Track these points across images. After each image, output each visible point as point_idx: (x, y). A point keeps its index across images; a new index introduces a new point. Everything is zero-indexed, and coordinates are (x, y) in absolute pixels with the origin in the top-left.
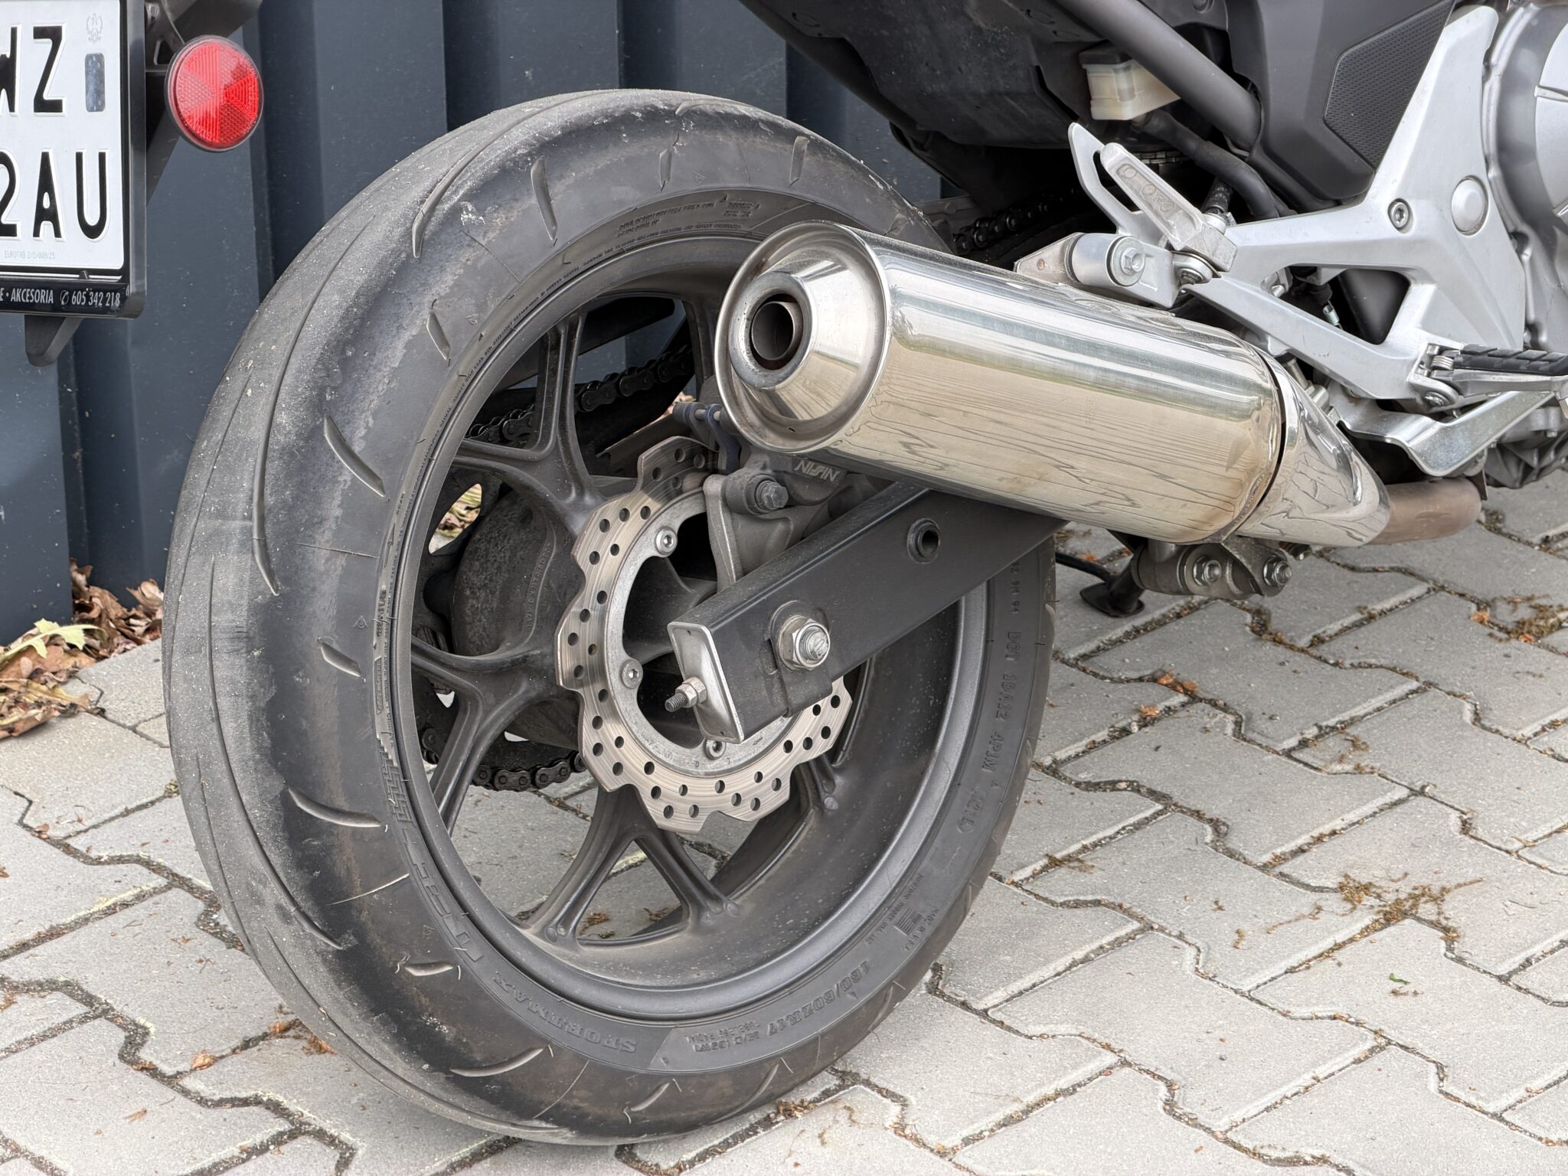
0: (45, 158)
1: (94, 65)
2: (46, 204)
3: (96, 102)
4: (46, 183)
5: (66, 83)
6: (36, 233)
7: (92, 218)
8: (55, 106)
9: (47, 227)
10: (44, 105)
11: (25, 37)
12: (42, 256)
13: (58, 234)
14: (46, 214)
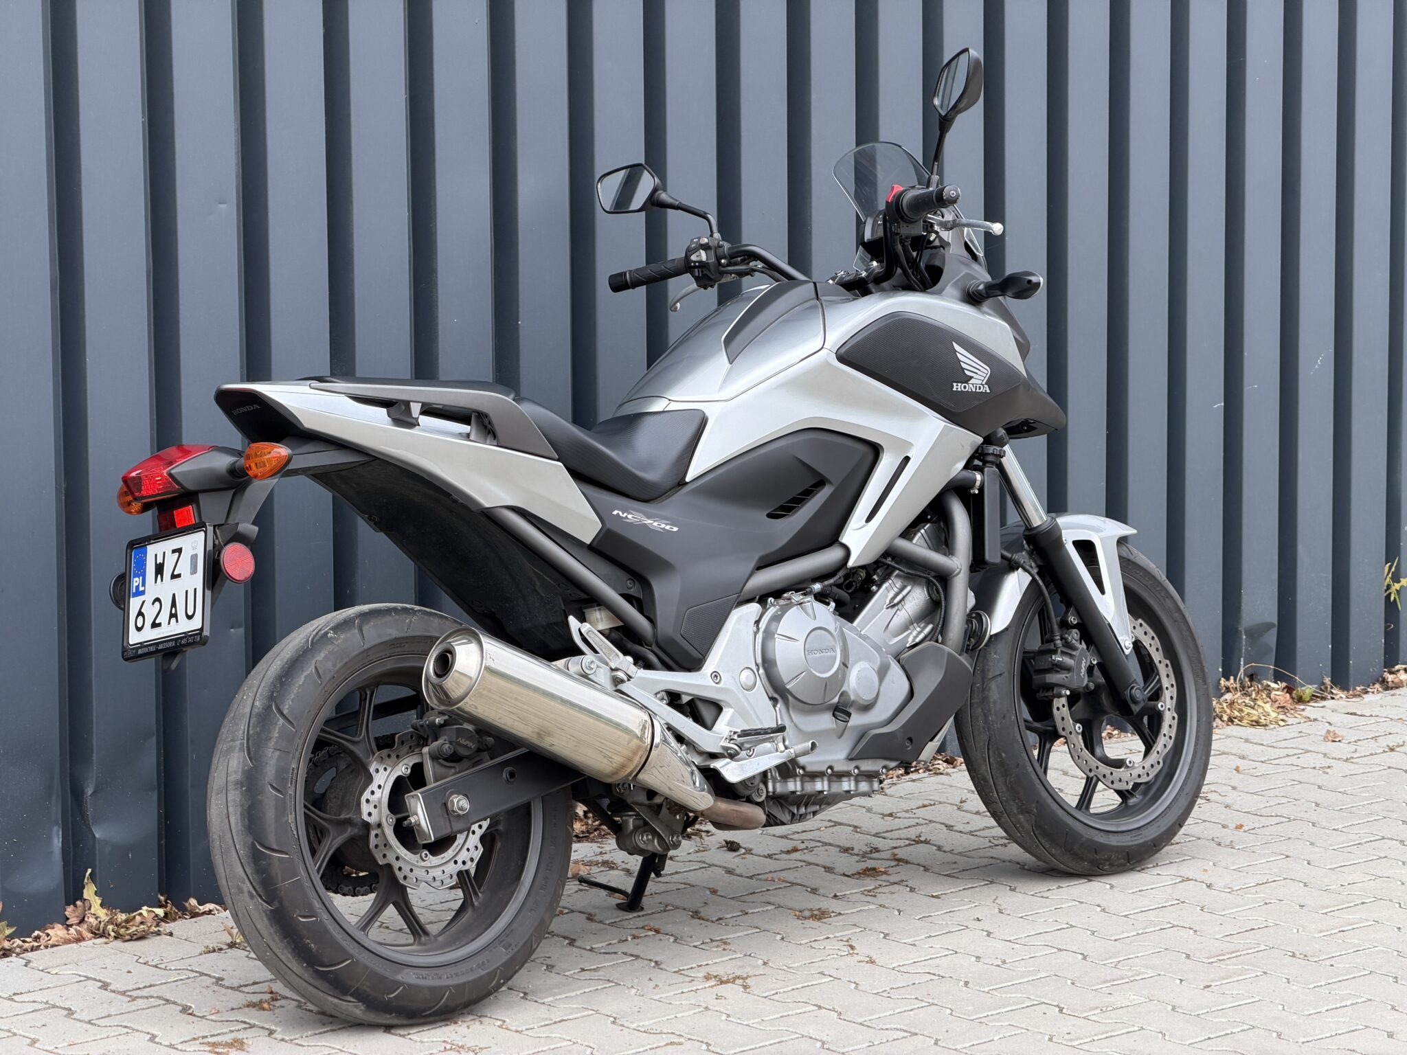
0: (174, 595)
1: (194, 558)
2: (173, 612)
3: (194, 571)
4: (174, 604)
5: (184, 567)
6: (169, 623)
7: (190, 613)
8: (179, 576)
9: (173, 620)
10: (174, 576)
11: (168, 553)
12: (171, 631)
13: (177, 621)
14: (173, 615)
